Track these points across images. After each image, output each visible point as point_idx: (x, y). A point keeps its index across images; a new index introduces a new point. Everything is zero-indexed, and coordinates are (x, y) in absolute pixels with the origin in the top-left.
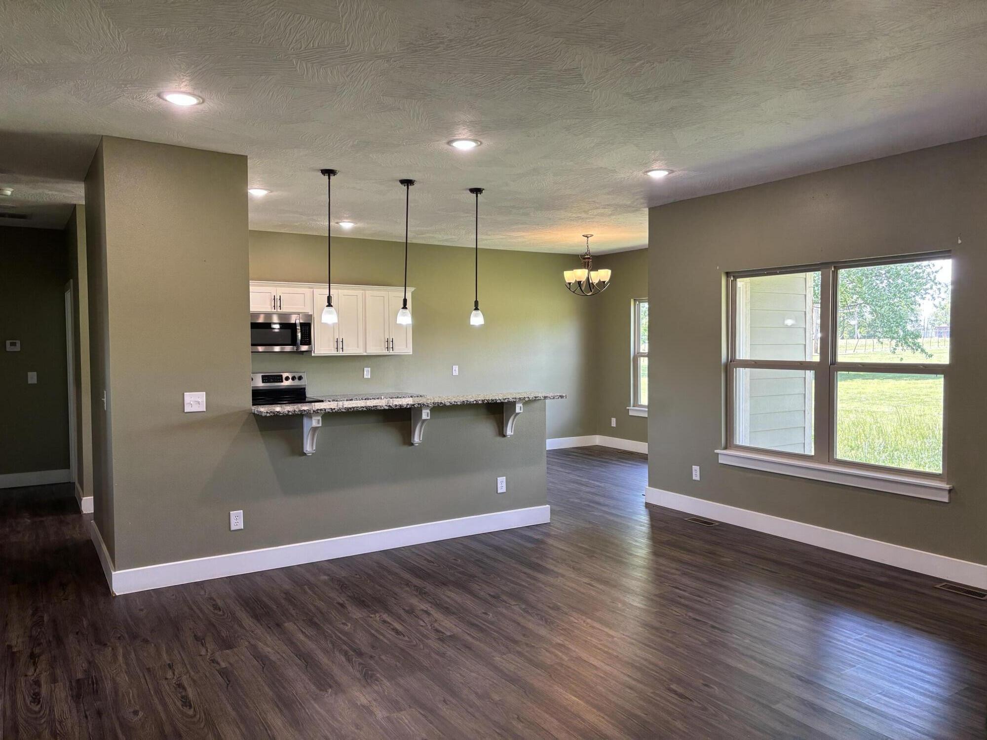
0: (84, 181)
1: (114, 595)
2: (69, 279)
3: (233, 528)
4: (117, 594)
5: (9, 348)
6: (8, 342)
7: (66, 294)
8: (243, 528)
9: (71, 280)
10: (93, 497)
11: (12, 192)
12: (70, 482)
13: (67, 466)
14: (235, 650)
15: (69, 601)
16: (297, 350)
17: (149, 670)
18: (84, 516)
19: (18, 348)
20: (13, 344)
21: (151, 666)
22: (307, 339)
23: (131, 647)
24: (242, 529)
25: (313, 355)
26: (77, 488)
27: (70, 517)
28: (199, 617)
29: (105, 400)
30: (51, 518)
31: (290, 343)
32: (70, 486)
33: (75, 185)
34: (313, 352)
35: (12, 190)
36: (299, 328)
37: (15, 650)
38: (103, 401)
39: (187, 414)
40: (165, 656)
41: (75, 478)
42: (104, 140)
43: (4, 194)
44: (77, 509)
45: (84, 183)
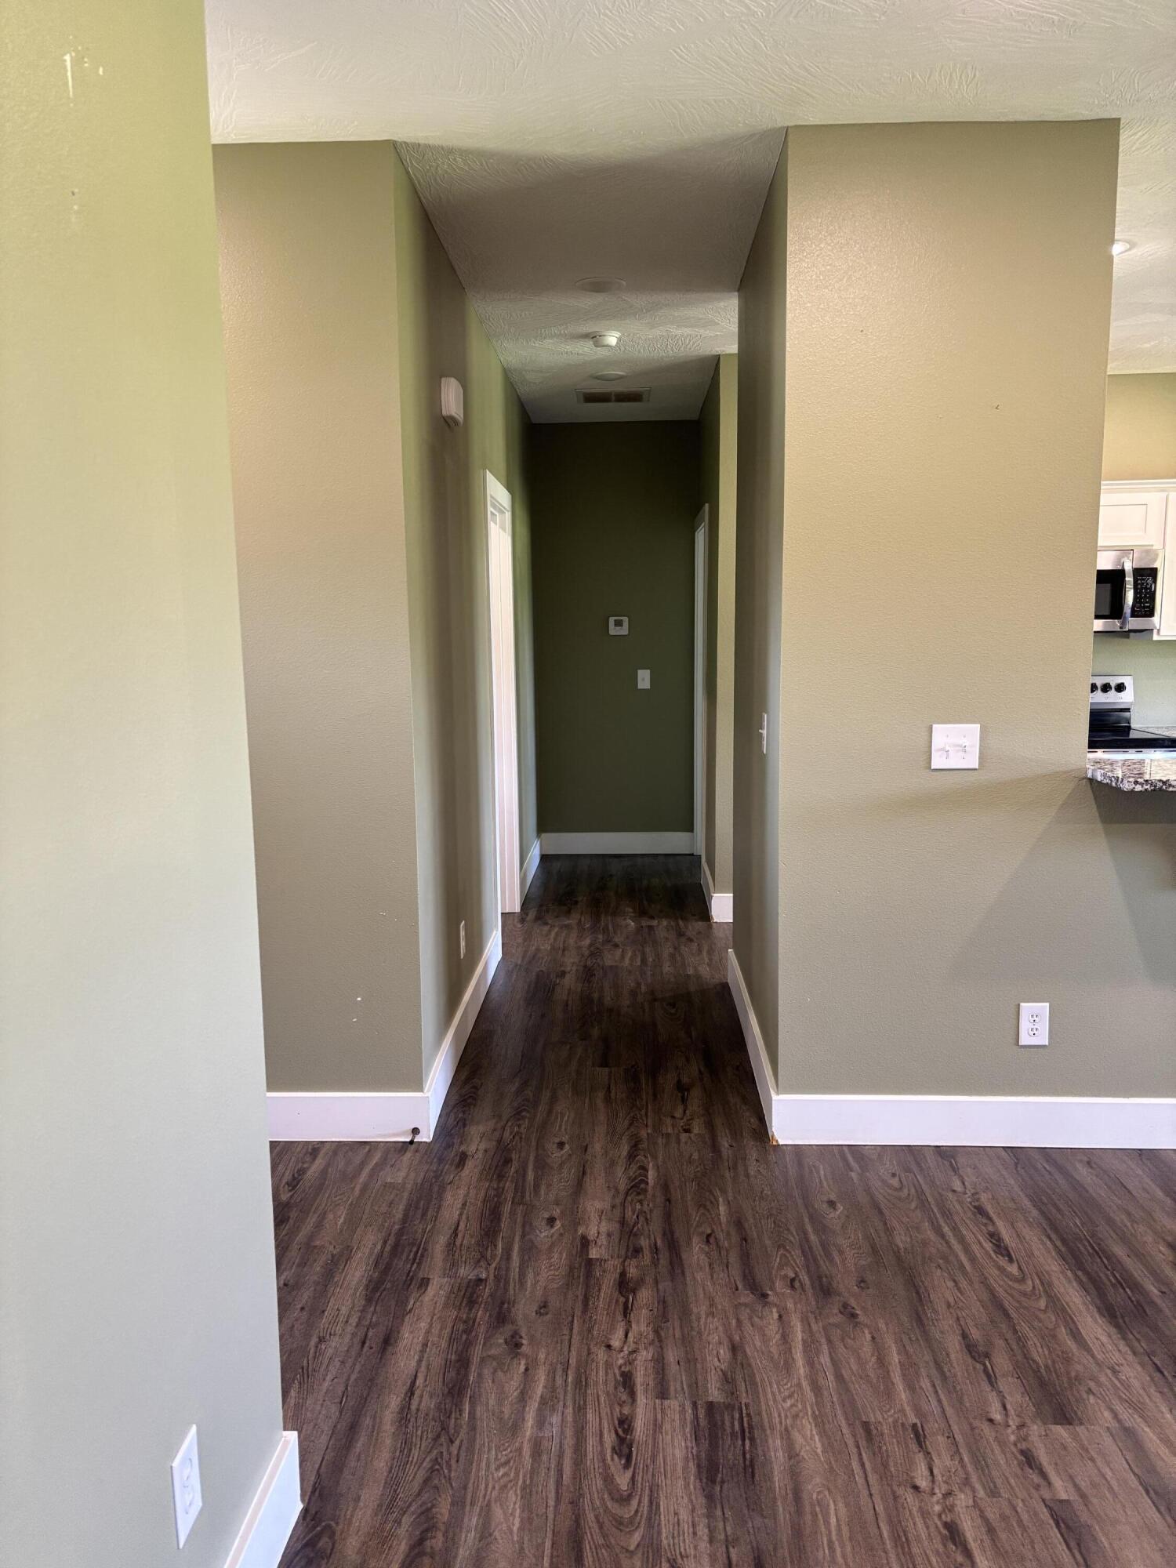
0: (738, 291)
1: (775, 1143)
2: (703, 505)
3: (1025, 1040)
4: (781, 1142)
5: (613, 630)
6: (612, 620)
7: (696, 534)
8: (1047, 1044)
9: (707, 505)
10: (732, 895)
11: (619, 339)
12: (692, 855)
13: (690, 828)
14: (1080, 1430)
15: (692, 1135)
16: (1121, 628)
17: (866, 1426)
18: (714, 925)
19: (624, 630)
20: (619, 624)
21: (873, 1420)
22: (1146, 606)
23: (820, 1324)
24: (1045, 1046)
25: (1156, 637)
26: (704, 871)
27: (695, 926)
28: (962, 1266)
29: (764, 732)
30: (665, 923)
31: (1107, 613)
32: (693, 860)
33: (722, 304)
34: (1155, 631)
35: (618, 334)
36: (1129, 579)
37: (594, 1253)
38: (761, 734)
39: (935, 773)
40: (902, 1394)
41: (700, 849)
42: (790, 137)
43: (606, 343)
44: (703, 912)
45: (736, 294)
